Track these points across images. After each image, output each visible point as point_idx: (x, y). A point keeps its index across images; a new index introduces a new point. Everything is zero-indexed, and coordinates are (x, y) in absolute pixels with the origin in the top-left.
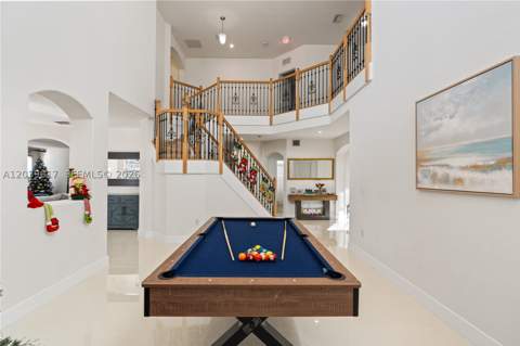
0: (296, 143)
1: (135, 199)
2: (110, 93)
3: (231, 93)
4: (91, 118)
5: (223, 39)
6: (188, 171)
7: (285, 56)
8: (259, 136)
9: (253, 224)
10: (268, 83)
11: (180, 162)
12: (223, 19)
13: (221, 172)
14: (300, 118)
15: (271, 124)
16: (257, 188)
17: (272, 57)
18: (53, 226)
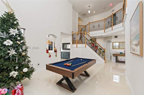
0: (116, 37)
1: (69, 53)
2: (61, 32)
3: (92, 25)
4: (57, 37)
5: (89, 12)
6: (78, 47)
7: (112, 9)
8: (102, 36)
9: (81, 60)
10: (103, 20)
11: (76, 45)
12: (89, 6)
13: (86, 47)
14: (113, 29)
15: (105, 32)
16: (98, 51)
17: (108, 11)
18: (50, 56)
